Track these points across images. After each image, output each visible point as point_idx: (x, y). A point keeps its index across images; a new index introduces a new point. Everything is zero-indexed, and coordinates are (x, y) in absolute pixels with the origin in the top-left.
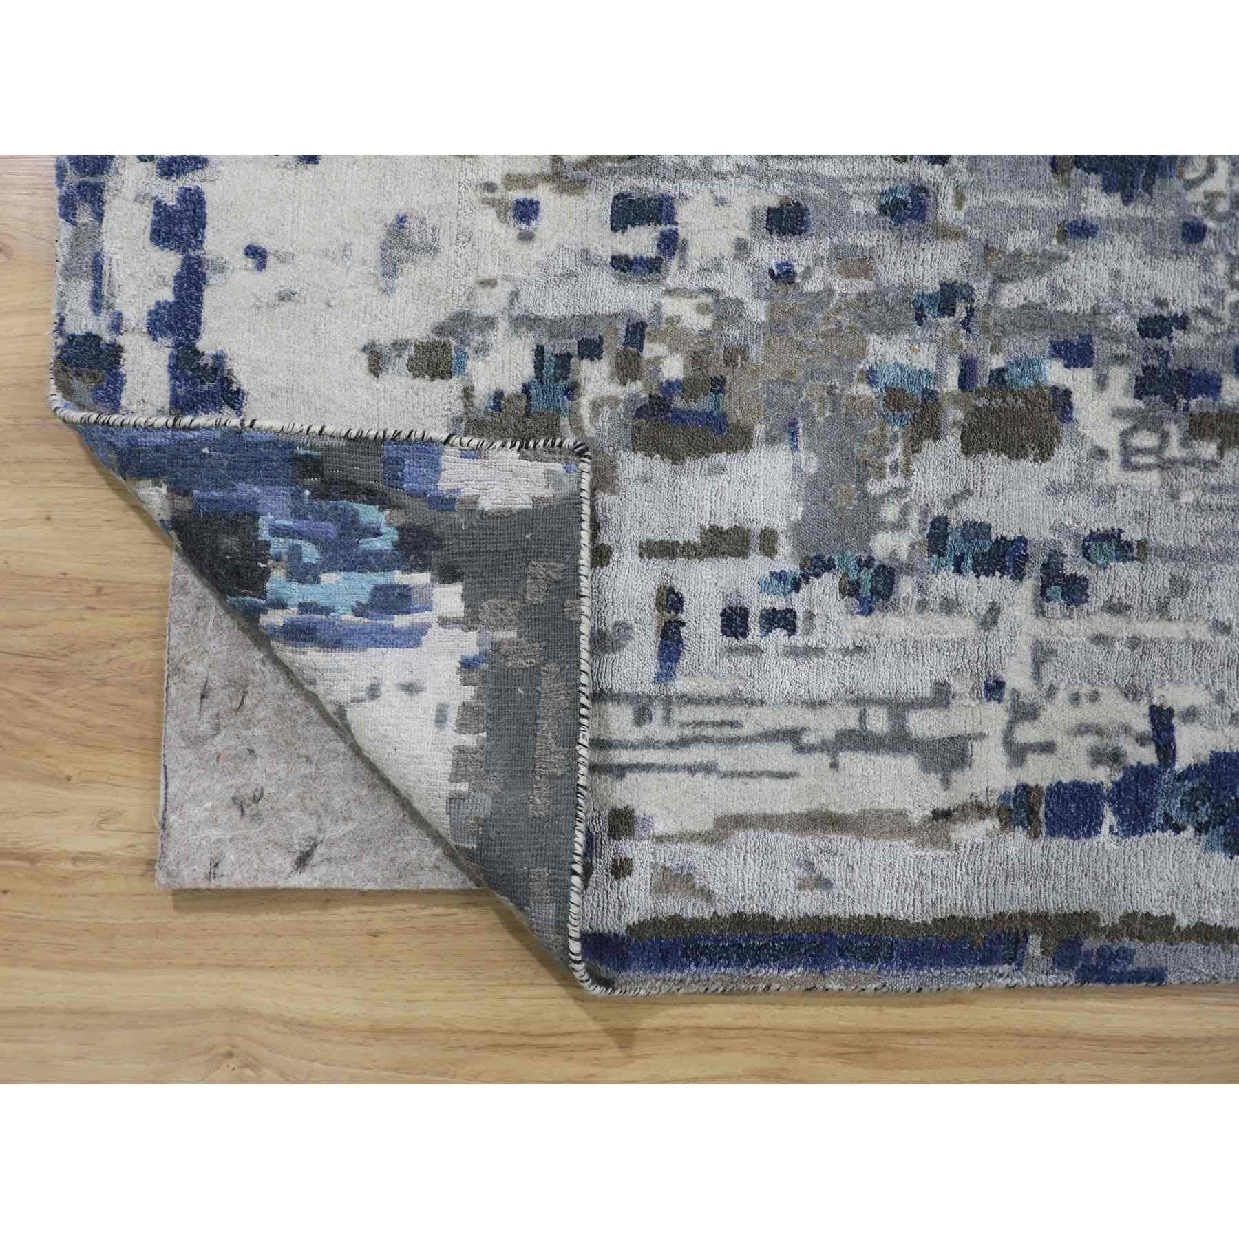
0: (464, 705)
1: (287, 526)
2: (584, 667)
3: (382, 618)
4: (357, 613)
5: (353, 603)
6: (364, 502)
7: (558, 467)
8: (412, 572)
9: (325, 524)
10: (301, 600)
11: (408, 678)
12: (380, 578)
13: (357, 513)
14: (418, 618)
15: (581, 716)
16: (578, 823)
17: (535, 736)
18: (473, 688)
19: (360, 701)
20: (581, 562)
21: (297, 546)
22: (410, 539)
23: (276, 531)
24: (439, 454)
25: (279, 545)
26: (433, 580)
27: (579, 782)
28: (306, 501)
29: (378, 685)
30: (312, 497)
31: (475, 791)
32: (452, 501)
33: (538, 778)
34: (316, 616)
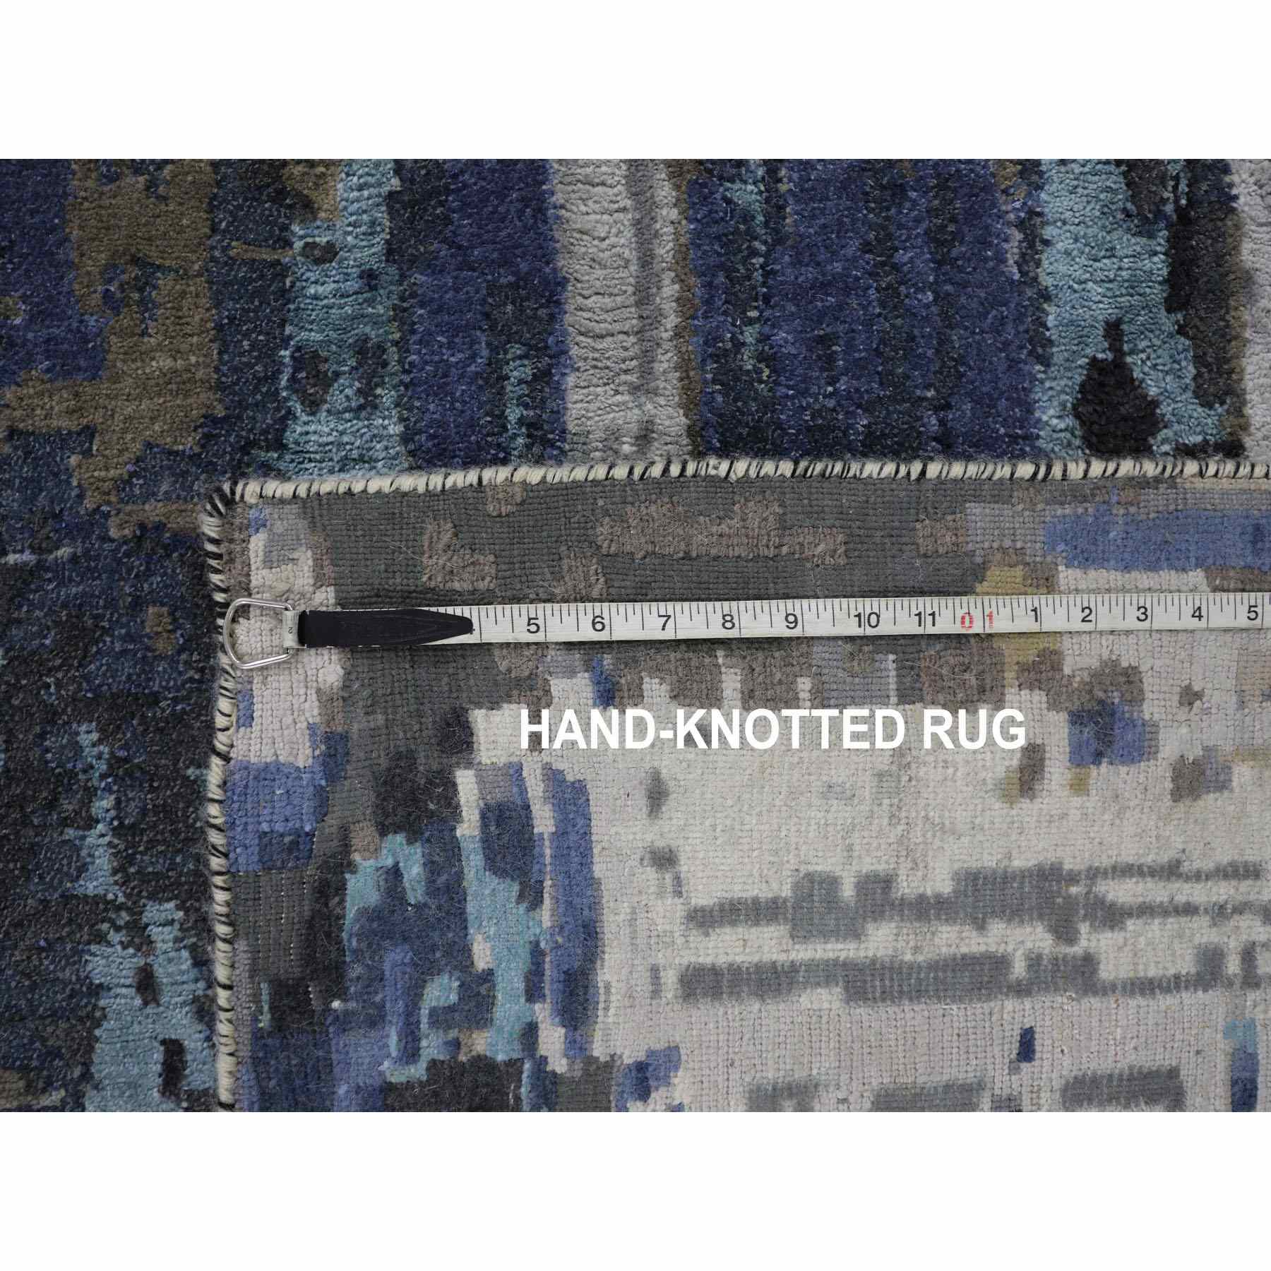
0: (675, 697)
1: (399, 1035)
2: (600, 472)
3: (542, 855)
4: (537, 902)
5: (522, 908)
6: (342, 901)
7: (257, 543)
8: (458, 806)
9: (387, 967)
10: (523, 1000)
11: (640, 801)
12: (473, 862)
13: (363, 912)
14: (535, 788)
15: (682, 473)
16: (851, 474)
17: (716, 558)
18: (647, 680)
19: (678, 880)
20: (421, 489)
21: (431, 1015)
22: (401, 812)
23: (410, 1053)
24: (246, 767)
25: (432, 1046)
26: (469, 765)
27: (788, 474)
28: (352, 1005)
29: (653, 853)
30: (342, 995)
31: (811, 666)
32: (329, 738)
33: (785, 550)
34: (548, 973)
